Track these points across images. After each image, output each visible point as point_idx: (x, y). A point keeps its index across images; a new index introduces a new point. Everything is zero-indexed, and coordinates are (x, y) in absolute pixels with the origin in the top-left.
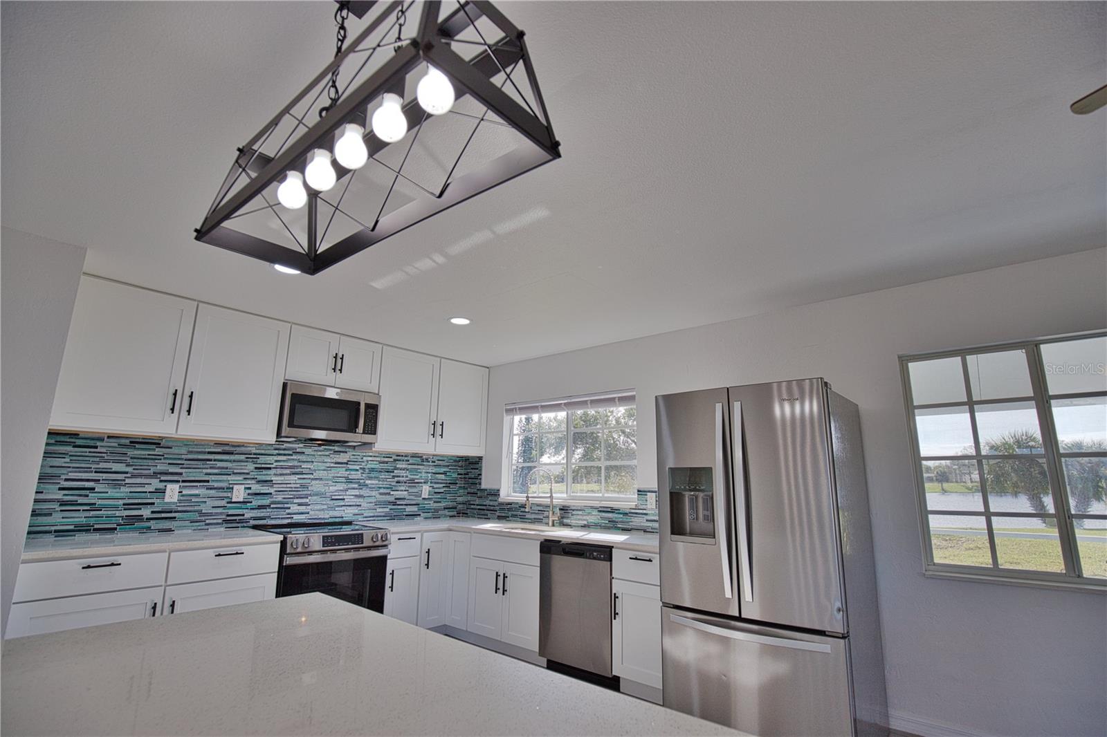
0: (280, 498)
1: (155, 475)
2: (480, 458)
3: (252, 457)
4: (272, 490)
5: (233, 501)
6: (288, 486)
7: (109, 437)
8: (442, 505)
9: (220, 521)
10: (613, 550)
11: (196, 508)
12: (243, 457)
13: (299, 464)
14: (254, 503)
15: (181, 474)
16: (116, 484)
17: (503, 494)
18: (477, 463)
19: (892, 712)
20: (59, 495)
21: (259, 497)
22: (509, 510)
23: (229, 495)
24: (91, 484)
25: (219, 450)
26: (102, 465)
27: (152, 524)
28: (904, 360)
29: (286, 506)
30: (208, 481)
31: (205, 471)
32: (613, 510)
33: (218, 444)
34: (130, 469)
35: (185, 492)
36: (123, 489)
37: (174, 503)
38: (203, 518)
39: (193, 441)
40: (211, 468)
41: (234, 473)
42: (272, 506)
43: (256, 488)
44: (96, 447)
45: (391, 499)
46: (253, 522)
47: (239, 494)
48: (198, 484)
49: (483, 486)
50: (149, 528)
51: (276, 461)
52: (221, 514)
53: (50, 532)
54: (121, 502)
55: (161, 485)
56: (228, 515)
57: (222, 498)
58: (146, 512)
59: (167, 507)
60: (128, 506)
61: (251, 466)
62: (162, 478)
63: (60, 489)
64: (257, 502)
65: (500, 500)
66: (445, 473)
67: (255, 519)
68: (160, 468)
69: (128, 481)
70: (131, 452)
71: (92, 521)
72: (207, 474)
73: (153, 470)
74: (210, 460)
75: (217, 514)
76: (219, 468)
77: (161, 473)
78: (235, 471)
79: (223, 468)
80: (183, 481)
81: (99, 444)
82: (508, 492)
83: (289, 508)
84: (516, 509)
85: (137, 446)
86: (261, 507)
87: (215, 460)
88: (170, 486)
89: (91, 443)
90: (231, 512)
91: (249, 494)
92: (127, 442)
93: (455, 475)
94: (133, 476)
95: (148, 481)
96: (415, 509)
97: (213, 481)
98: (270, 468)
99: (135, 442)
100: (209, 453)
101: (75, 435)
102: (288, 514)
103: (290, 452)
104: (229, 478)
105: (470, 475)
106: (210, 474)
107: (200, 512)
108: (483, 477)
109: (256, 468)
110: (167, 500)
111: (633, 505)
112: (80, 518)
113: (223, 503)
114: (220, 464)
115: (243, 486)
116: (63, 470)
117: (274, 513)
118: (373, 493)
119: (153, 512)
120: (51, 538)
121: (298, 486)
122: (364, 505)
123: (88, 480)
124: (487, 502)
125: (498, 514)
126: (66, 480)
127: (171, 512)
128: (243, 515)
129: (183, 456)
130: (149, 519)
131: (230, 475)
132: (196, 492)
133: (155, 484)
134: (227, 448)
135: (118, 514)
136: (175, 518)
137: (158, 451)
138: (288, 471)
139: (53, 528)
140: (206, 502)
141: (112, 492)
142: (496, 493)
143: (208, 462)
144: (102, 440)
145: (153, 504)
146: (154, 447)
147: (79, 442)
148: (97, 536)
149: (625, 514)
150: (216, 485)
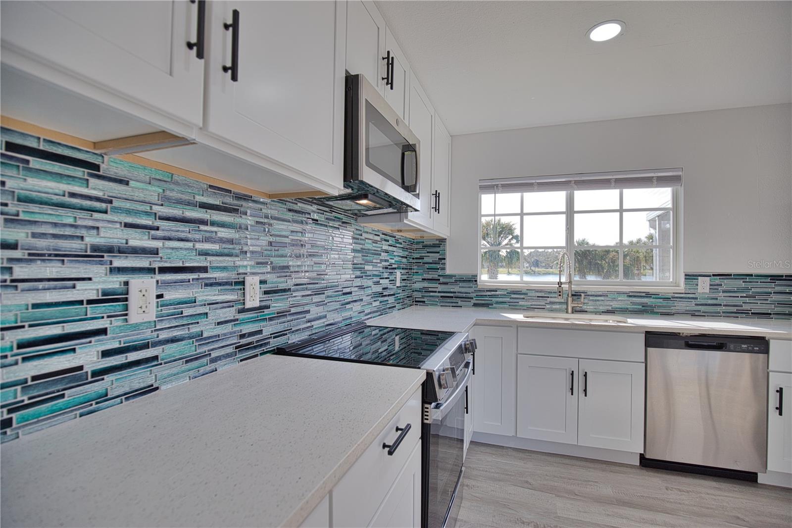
0: (299, 296)
1: (98, 253)
2: (444, 240)
4: (290, 284)
5: (247, 306)
8: (406, 293)
11: (192, 330)
12: (251, 222)
14: (271, 309)
15: (155, 252)
17: (481, 280)
18: (438, 244)
21: (276, 297)
22: (493, 297)
23: (240, 296)
25: (217, 202)
27: (113, 384)
29: (305, 308)
30: (204, 269)
31: (199, 246)
32: (648, 295)
34: (20, 235)
35: (170, 295)
36: (10, 297)
37: (150, 324)
38: (206, 349)
40: (207, 240)
41: (242, 253)
43: (273, 280)
45: (380, 289)
47: (253, 293)
48: (189, 276)
49: (448, 272)
50: (103, 397)
54: (12, 339)
55: (114, 282)
56: (242, 336)
57: (231, 304)
58: (88, 357)
59: (135, 337)
62: (118, 263)
65: (479, 286)
66: (407, 257)
67: (277, 335)
68: (111, 235)
69: (19, 271)
70: (16, 182)
72: (202, 254)
73: (91, 239)
74: (205, 223)
77: (111, 250)
78: (244, 248)
79: (226, 241)
80: (163, 270)
83: (308, 312)
84: (503, 296)
86: (280, 315)
87: (213, 224)
88: (135, 283)
90: (245, 330)
91: (265, 293)
93: (411, 260)
95: (80, 271)
96: (393, 300)
97: (214, 268)
98: (285, 245)
100: (202, 206)
102: (308, 322)
104: (237, 261)
105: (426, 260)
106: (208, 254)
107: (199, 337)
108: (448, 261)
109: (270, 244)
110: (133, 318)
111: (681, 289)
113: (230, 313)
115: (257, 278)
117: (295, 323)
118: (370, 283)
119: (106, 354)
124: (457, 290)
125: (473, 301)
127: (146, 346)
128: (261, 332)
130: (99, 374)
131: (237, 255)
132: (188, 293)
133: (104, 278)
134: (228, 199)
135: (6, 375)
136: (156, 358)
137: (97, 187)
138: (304, 251)
140: (206, 314)
142: (473, 279)
143: (202, 227)
145: (104, 331)
146: (79, 172)
149: (666, 299)
150: (218, 277)
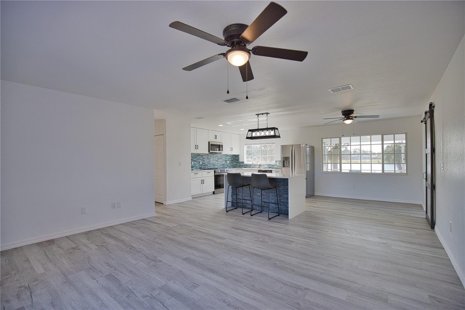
0: (206, 164)
2: (239, 155)
3: (202, 156)
4: (205, 162)
6: (207, 161)
8: (231, 165)
10: (272, 171)
13: (208, 157)
17: (245, 162)
18: (238, 156)
19: (315, 193)
22: (247, 166)
23: (200, 163)
28: (322, 139)
30: (197, 161)
31: (196, 159)
32: (270, 165)
33: (197, 154)
35: (194, 163)
45: (222, 164)
46: (203, 168)
49: (240, 161)
51: (205, 157)
64: (203, 165)
65: (245, 164)
66: (231, 158)
67: (204, 168)
75: (198, 167)
76: (198, 158)
78: (201, 159)
82: (246, 162)
84: (248, 166)
91: (202, 163)
93: (233, 159)
96: (226, 166)
105: (236, 159)
108: (240, 159)
109: (203, 158)
111: (274, 164)
113: (199, 165)
117: (206, 167)
118: (220, 163)
121: (209, 161)
122: (219, 165)
124: (241, 164)
125: (244, 167)
131: (199, 160)
134: (199, 155)
138: (207, 159)
140: (197, 165)
142: (243, 162)
149: (273, 165)
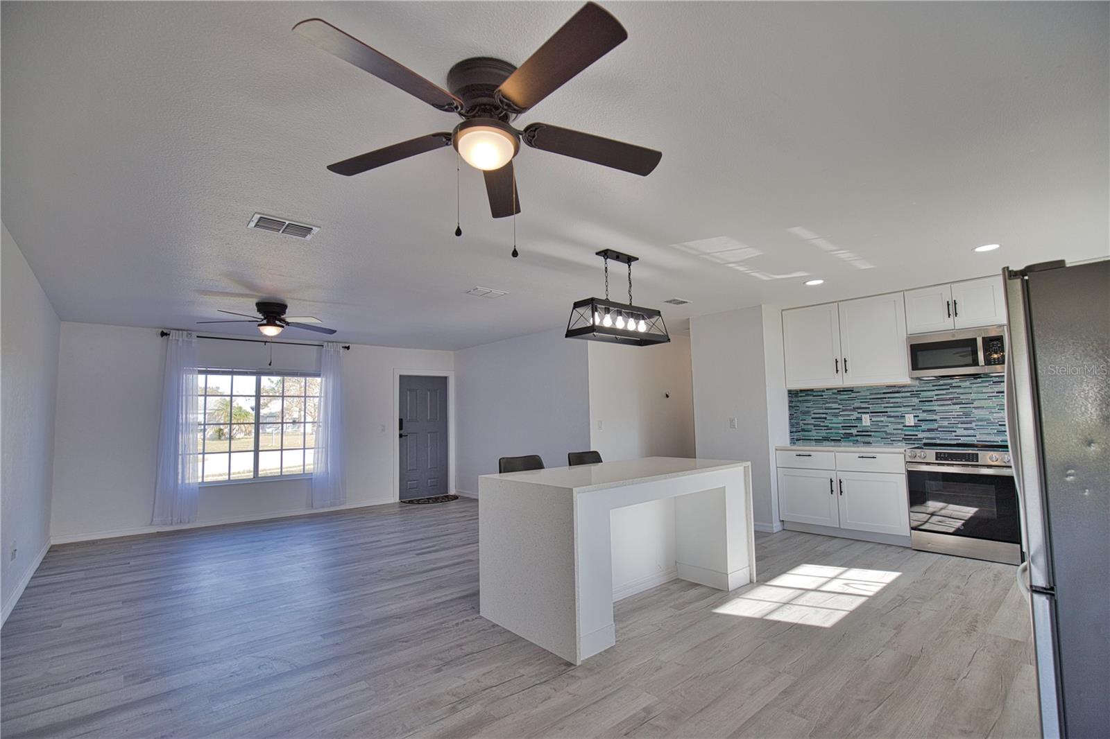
0: (945, 423)
1: (854, 409)
3: (915, 393)
4: (935, 417)
5: (907, 425)
6: (950, 414)
7: (827, 389)
9: (901, 439)
11: (882, 430)
12: (908, 394)
13: (959, 396)
14: (923, 427)
15: (869, 408)
16: (836, 415)
20: (812, 421)
21: (927, 422)
23: (902, 421)
24: (824, 416)
25: (891, 391)
26: (827, 405)
27: (859, 438)
29: (951, 429)
30: (887, 412)
31: (883, 405)
33: (888, 387)
34: (841, 407)
35: (873, 420)
36: (840, 418)
37: (869, 426)
38: (889, 437)
39: (872, 386)
40: (887, 403)
41: (904, 406)
42: (939, 429)
43: (923, 416)
44: (822, 396)
47: (910, 420)
48: (881, 414)
50: (857, 441)
51: (936, 395)
52: (902, 434)
53: (812, 440)
54: (840, 425)
55: (859, 415)
56: (905, 435)
57: (899, 423)
58: (854, 431)
59: (864, 429)
60: (844, 427)
61: (916, 400)
62: (859, 411)
63: (813, 418)
64: (926, 426)
68: (857, 405)
69: (841, 413)
70: (840, 397)
71: (829, 436)
72: (885, 407)
73: (853, 406)
74: (885, 398)
75: (898, 434)
76: (892, 403)
77: (858, 408)
78: (905, 404)
79: (895, 403)
80: (871, 413)
81: (823, 394)
83: (955, 431)
85: (842, 393)
86: (929, 430)
88: (864, 416)
89: (820, 394)
90: (907, 433)
91: (918, 421)
92: (836, 391)
94: (843, 411)
95: (850, 413)
97: (890, 412)
98: (932, 401)
99: (840, 391)
100: (884, 393)
101: (812, 390)
102: (956, 436)
103: (948, 387)
104: (900, 409)
106: (887, 407)
107: (885, 432)
109: (920, 401)
110: (864, 424)
112: (824, 433)
113: (900, 427)
114: (892, 400)
115: (912, 415)
116: (810, 409)
119: (858, 431)
120: (814, 443)
121: (961, 413)
123: (823, 414)
126: (814, 414)
127: (867, 432)
128: (917, 435)
129: (868, 397)
130: (857, 436)
131: (901, 407)
132: (882, 419)
133: (856, 415)
134: (896, 389)
135: (840, 432)
136: (871, 435)
137: (854, 395)
138: (949, 402)
139: (814, 438)
140: (887, 426)
141: (835, 420)
143: (884, 400)
144: (823, 391)
145: (857, 426)
146: (850, 392)
147: (815, 394)
148: (833, 443)
150: (892, 414)
